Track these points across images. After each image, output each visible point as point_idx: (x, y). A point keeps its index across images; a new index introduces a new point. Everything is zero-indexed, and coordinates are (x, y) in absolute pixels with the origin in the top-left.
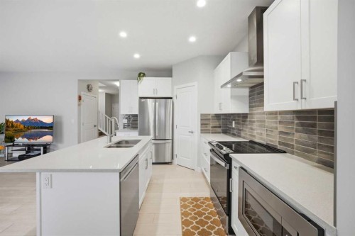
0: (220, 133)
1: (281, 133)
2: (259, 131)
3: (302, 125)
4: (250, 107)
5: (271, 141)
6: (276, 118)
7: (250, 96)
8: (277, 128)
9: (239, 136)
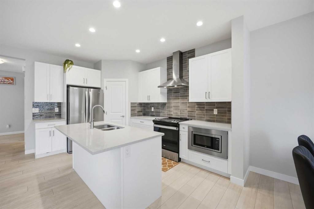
0: (141, 115)
1: (189, 111)
2: (175, 112)
3: (199, 107)
4: (168, 99)
5: (183, 116)
6: (187, 105)
7: (168, 93)
8: (186, 110)
9: (159, 116)
